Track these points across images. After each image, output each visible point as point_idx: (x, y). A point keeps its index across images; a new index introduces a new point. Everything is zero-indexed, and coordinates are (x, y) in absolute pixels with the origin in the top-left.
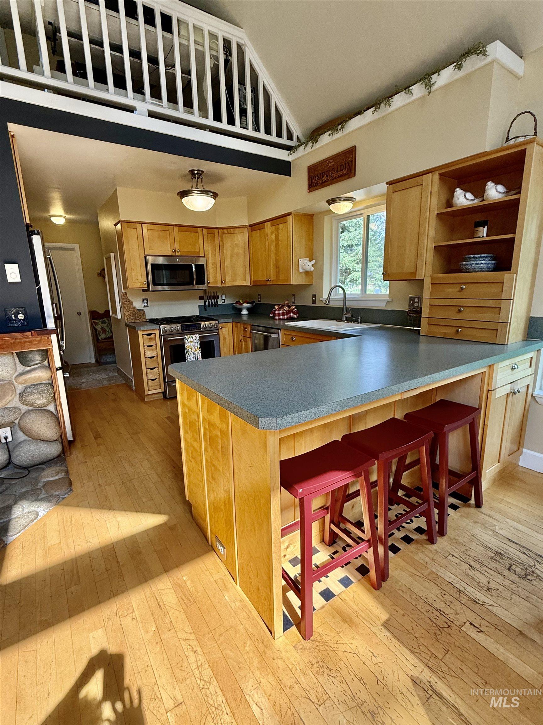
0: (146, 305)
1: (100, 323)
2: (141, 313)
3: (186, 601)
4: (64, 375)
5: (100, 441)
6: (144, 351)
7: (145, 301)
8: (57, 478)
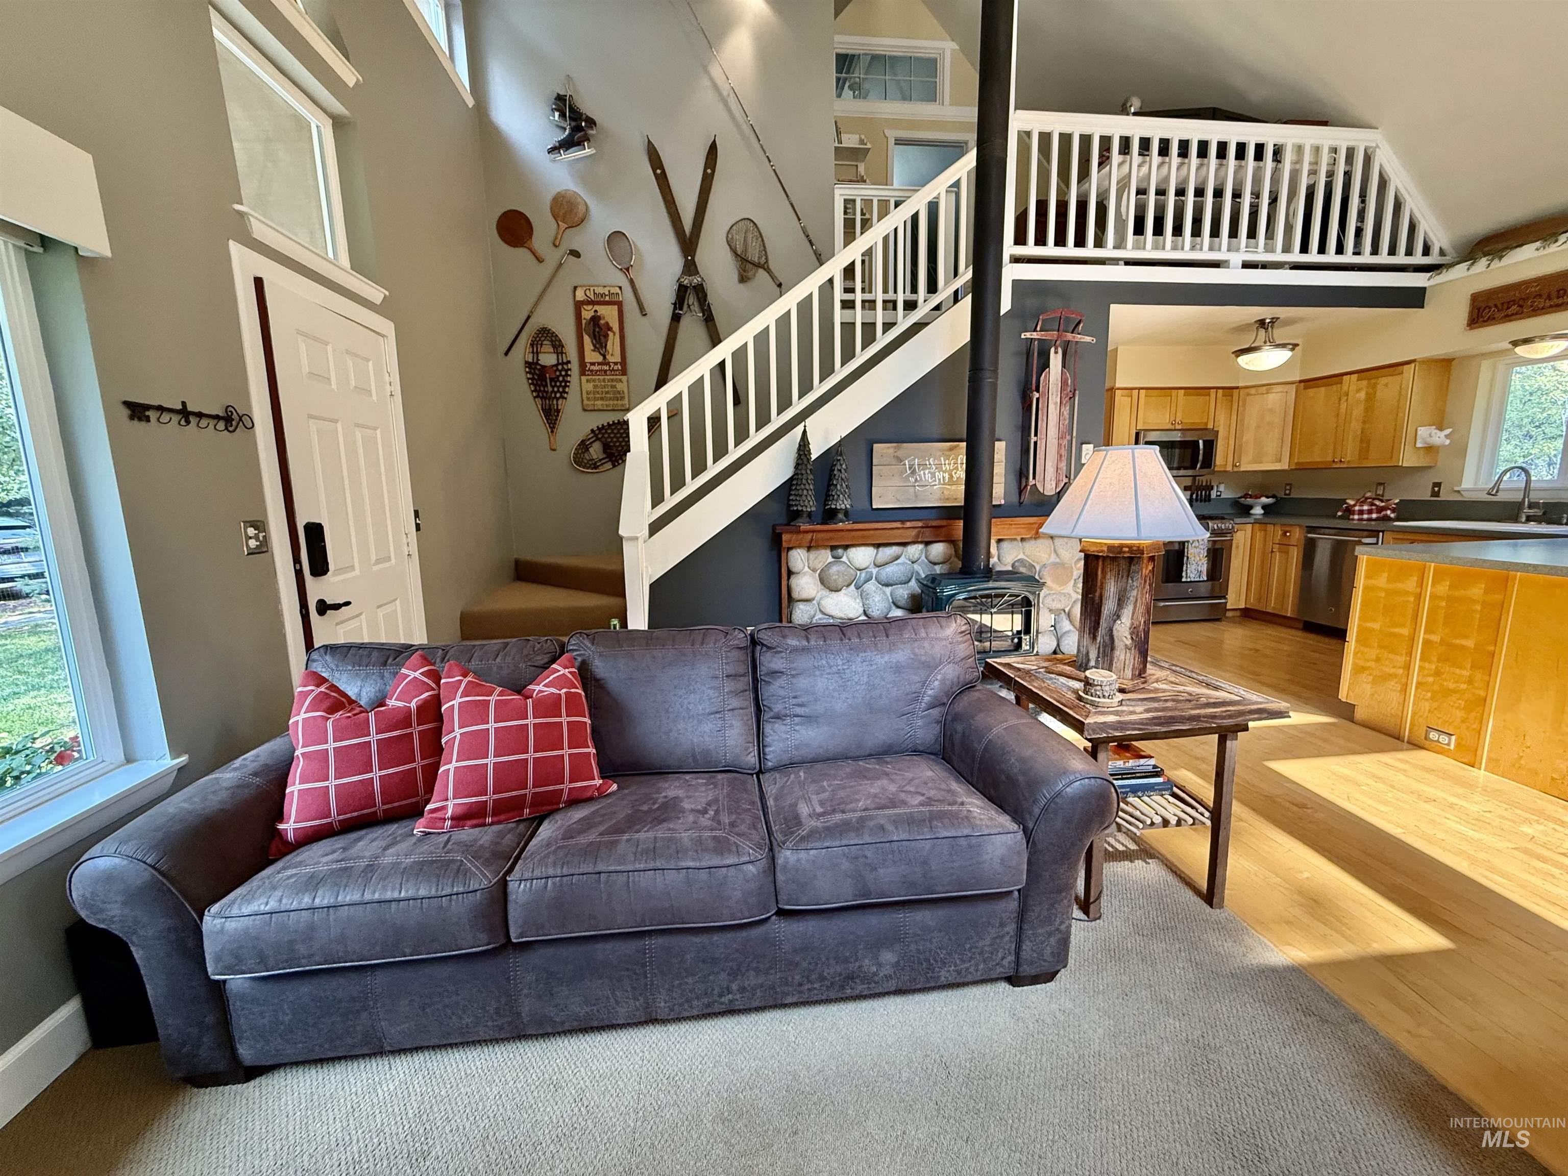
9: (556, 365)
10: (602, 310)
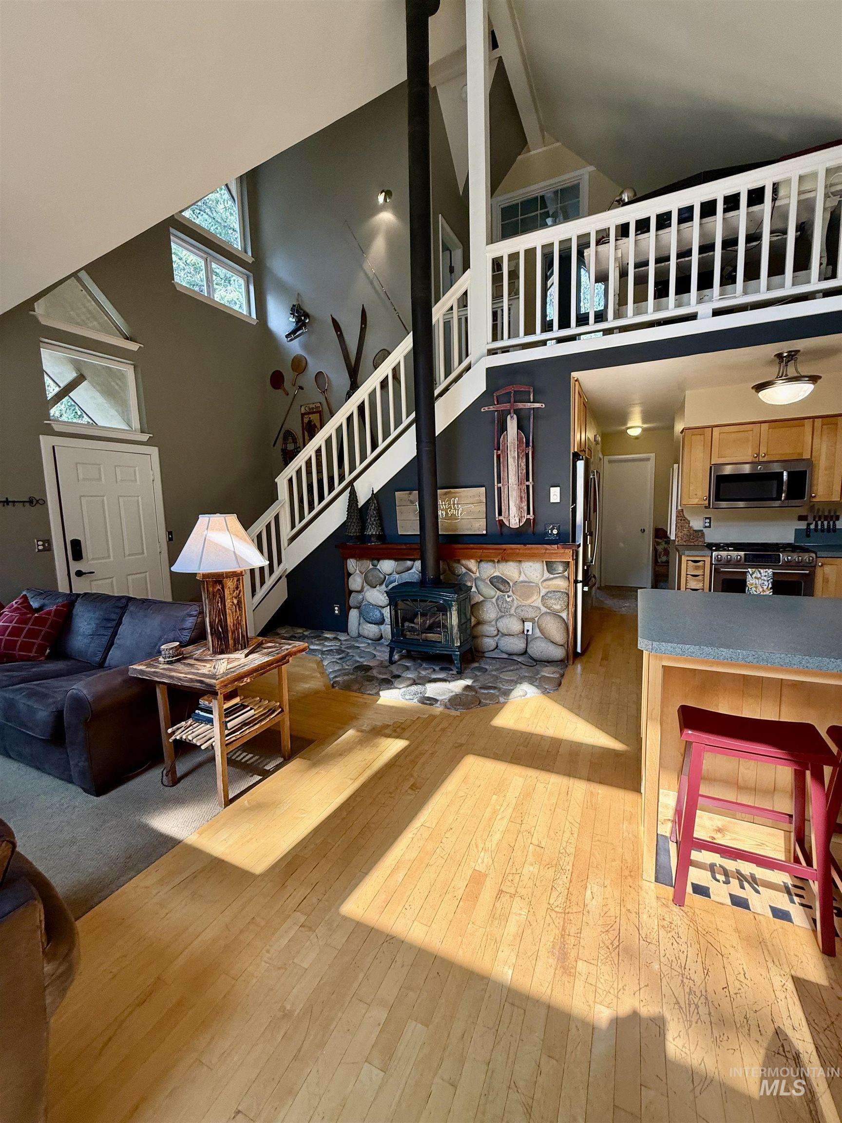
0: (707, 525)
1: (663, 543)
2: (700, 534)
3: (589, 804)
4: (583, 588)
5: (605, 662)
6: (686, 580)
7: (708, 521)
8: (552, 676)
9: (294, 449)
10: (312, 417)
